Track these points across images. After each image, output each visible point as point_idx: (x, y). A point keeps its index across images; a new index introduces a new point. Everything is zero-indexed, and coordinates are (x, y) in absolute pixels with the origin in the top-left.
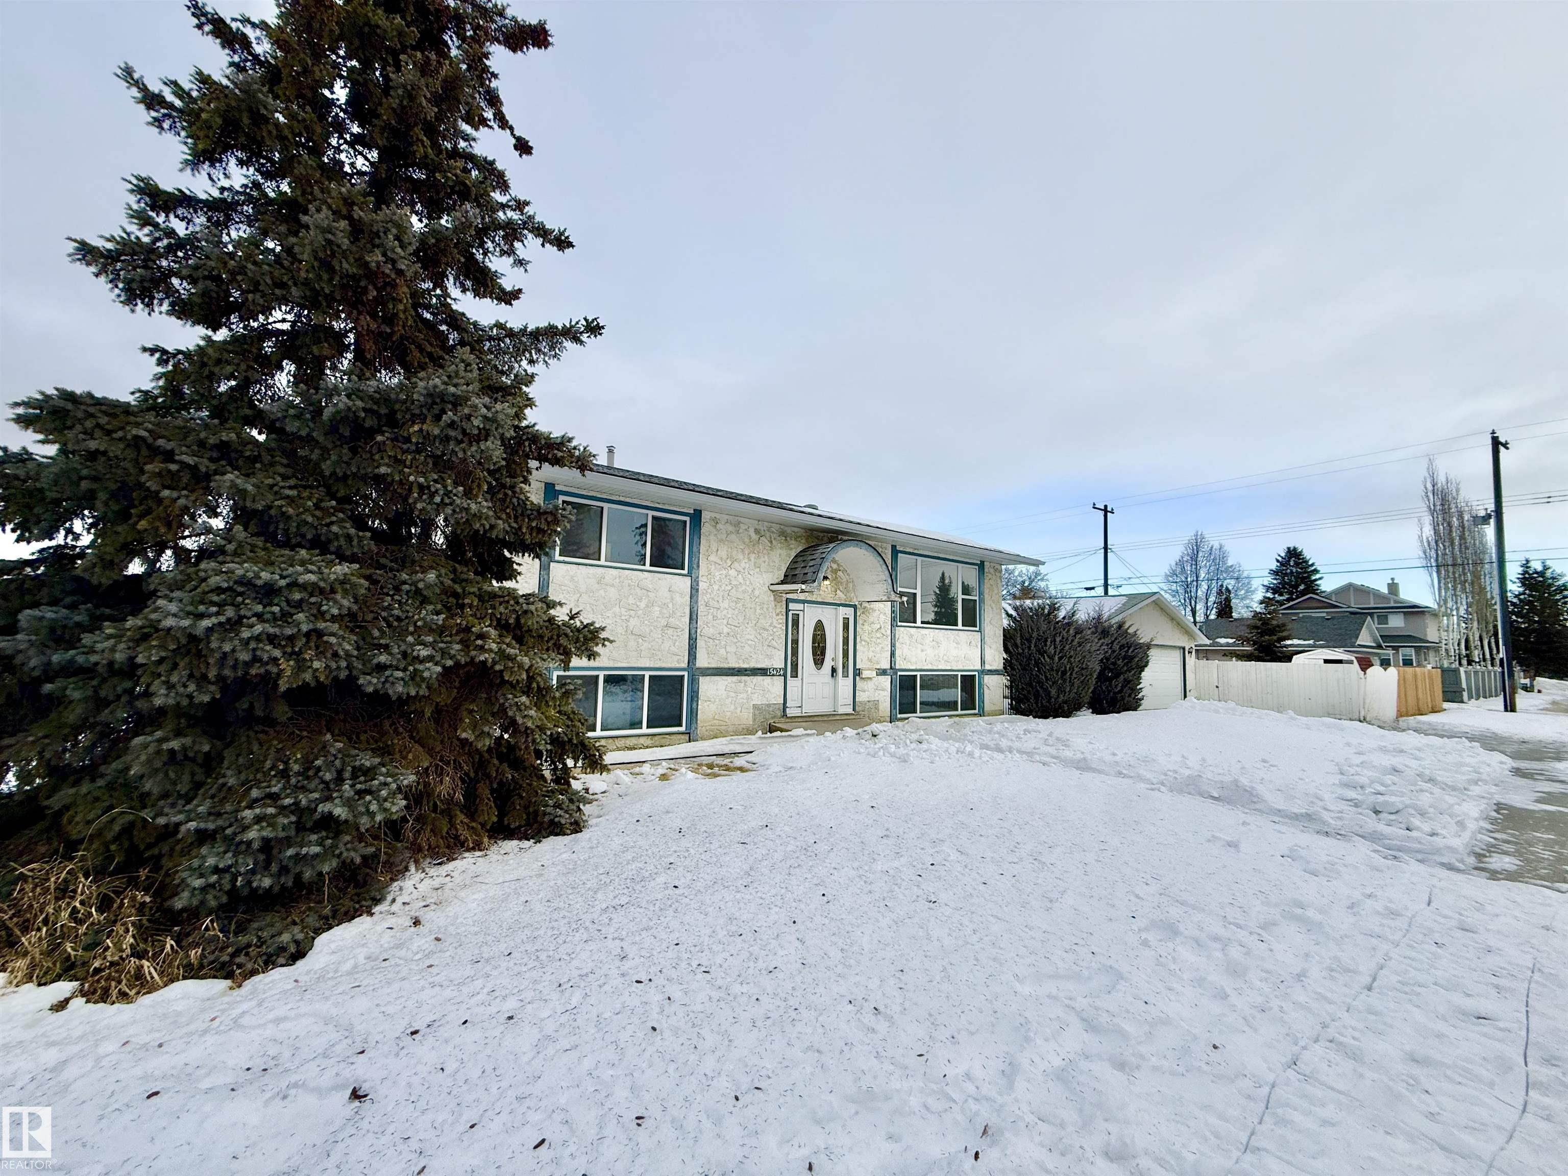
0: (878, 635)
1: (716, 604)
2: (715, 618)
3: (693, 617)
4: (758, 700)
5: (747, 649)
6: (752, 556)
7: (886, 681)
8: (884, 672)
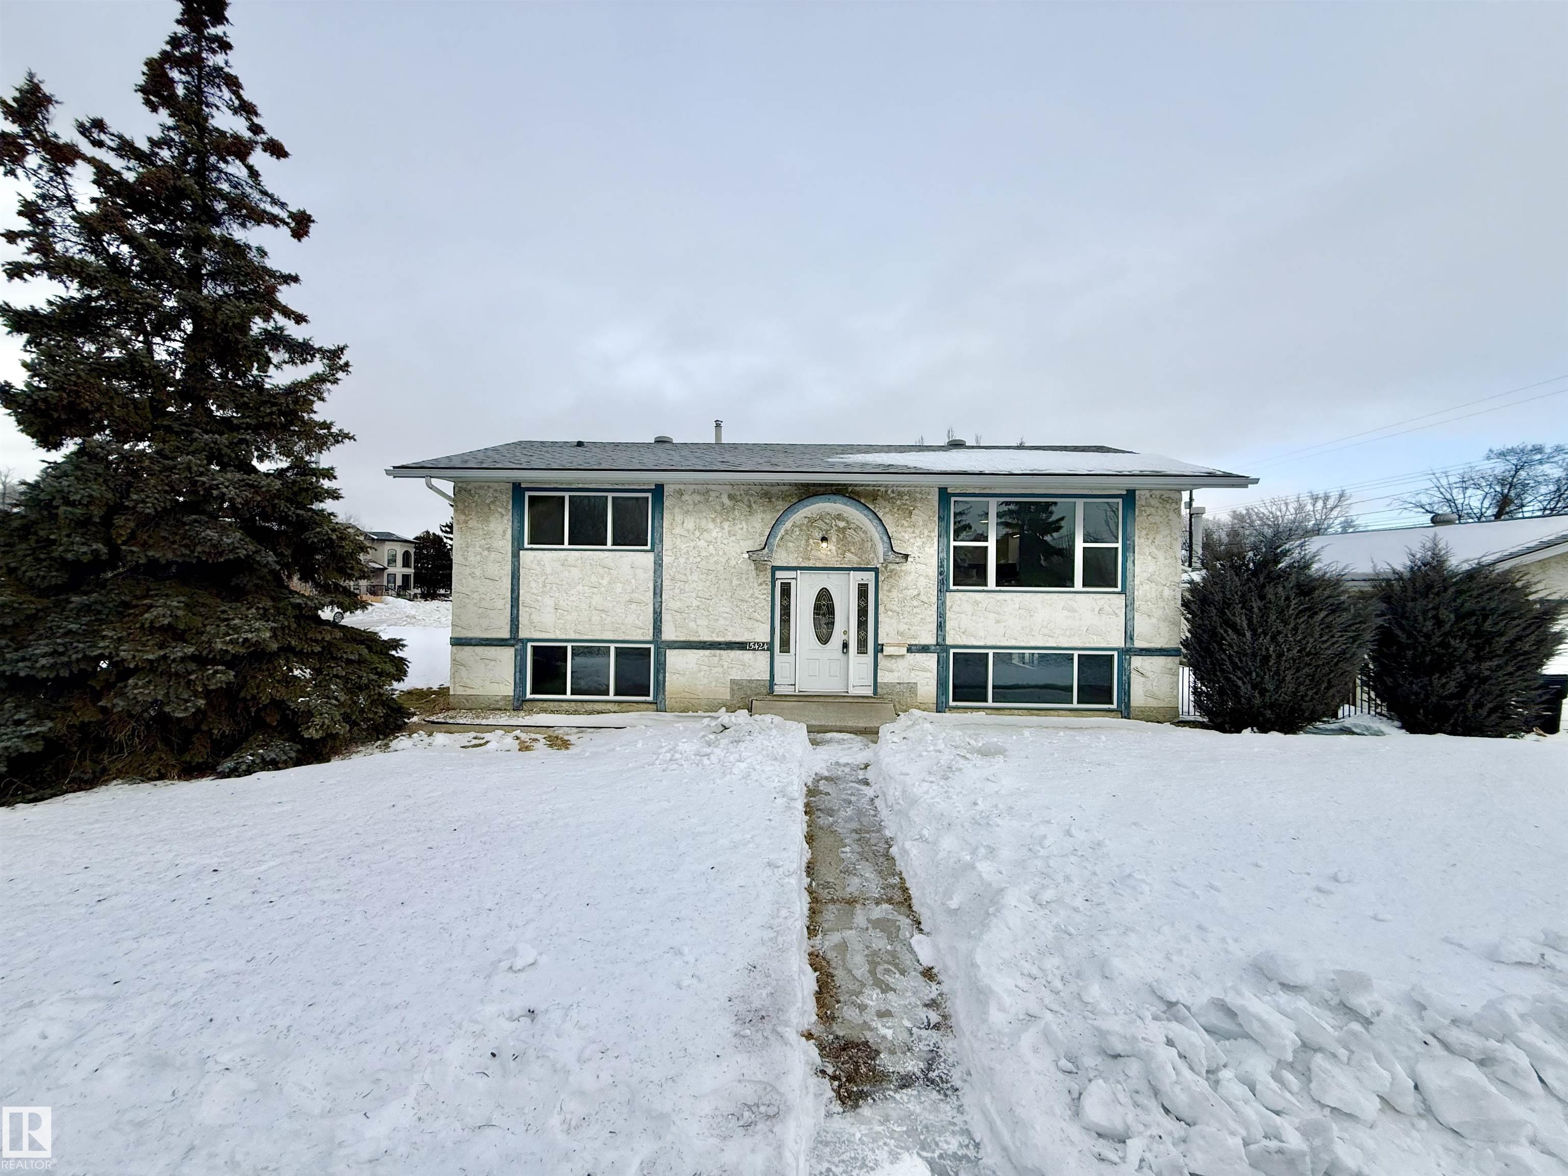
0: (915, 603)
1: (683, 577)
2: (682, 591)
3: (658, 592)
4: (736, 675)
5: (722, 622)
6: (726, 525)
7: (930, 661)
8: (925, 649)
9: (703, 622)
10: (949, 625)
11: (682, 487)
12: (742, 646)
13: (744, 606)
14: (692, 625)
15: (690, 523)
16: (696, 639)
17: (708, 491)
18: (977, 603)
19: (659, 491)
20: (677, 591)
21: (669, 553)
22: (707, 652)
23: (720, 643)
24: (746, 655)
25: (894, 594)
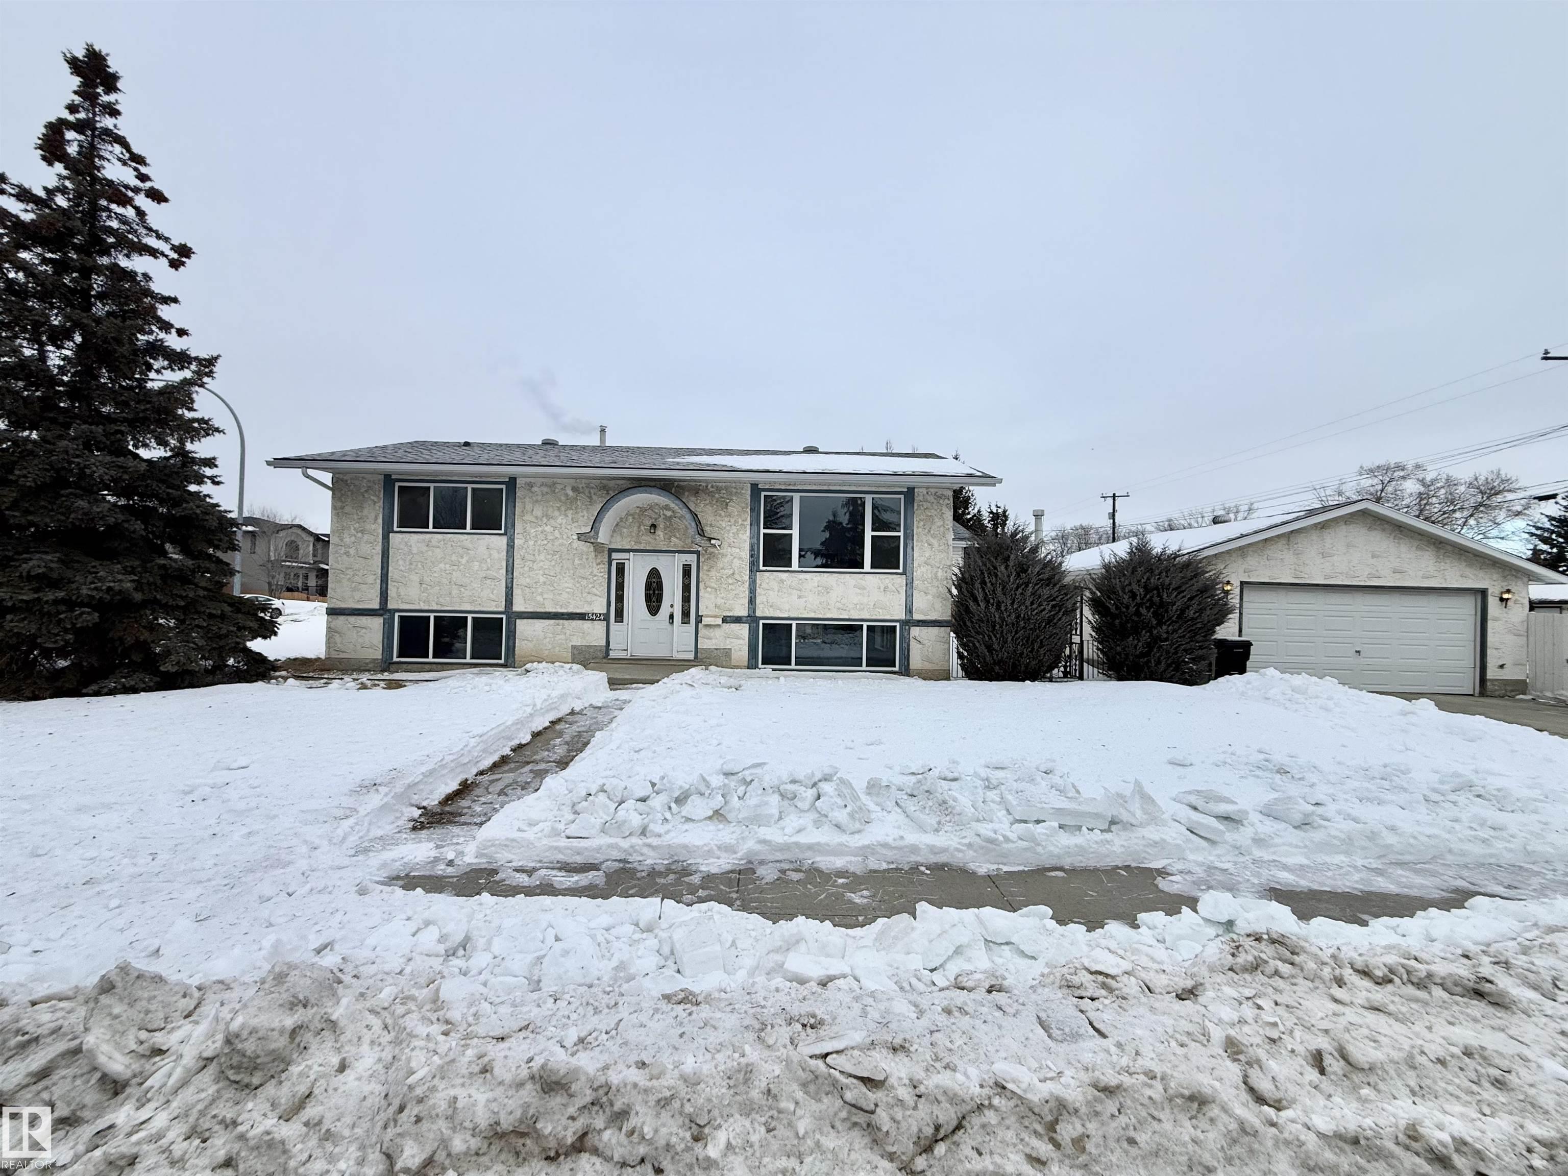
0: (730, 581)
1: (532, 558)
2: (531, 569)
3: (510, 569)
4: (577, 641)
5: (565, 595)
6: (570, 513)
7: (743, 630)
8: (738, 620)
9: (549, 596)
10: (759, 600)
11: (532, 480)
12: (582, 617)
13: (584, 582)
14: (539, 598)
15: (538, 512)
16: (543, 610)
17: (554, 484)
18: (782, 581)
19: (512, 483)
20: (526, 569)
21: (520, 536)
22: (552, 622)
23: (563, 614)
24: (586, 625)
25: (713, 573)
